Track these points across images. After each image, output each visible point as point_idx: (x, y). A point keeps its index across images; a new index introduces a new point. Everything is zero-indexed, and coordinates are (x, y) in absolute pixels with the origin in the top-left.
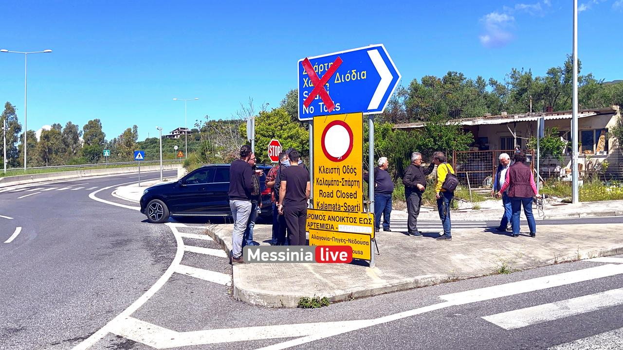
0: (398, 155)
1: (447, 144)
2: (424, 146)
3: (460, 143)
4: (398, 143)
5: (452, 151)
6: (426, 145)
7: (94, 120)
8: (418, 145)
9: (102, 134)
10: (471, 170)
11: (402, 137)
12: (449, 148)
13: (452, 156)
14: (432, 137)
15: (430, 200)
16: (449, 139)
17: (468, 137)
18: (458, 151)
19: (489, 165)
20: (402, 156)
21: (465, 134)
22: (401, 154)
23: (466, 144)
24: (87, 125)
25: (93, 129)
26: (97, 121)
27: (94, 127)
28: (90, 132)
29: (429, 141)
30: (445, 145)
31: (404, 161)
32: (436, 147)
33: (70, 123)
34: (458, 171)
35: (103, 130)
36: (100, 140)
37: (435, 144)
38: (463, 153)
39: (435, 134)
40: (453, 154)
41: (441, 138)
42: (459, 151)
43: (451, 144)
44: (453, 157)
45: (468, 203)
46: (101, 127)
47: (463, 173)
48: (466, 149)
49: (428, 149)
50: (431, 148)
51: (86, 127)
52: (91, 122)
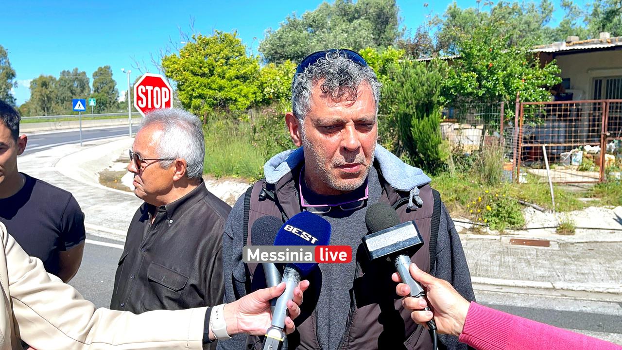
0: (403, 109)
1: (506, 85)
2: (456, 90)
3: (533, 84)
4: (402, 84)
5: (514, 100)
6: (459, 88)
7: (105, 67)
8: (444, 87)
9: (112, 81)
10: (552, 142)
11: (412, 71)
12: (509, 94)
13: (514, 112)
14: (474, 70)
15: (463, 203)
16: (510, 75)
17: (549, 73)
18: (527, 100)
19: (593, 131)
20: (411, 111)
21: (542, 67)
22: (408, 106)
23: (545, 86)
24: (96, 72)
25: (102, 77)
26: (108, 68)
27: (104, 75)
28: (99, 79)
29: (467, 77)
30: (500, 87)
31: (415, 121)
32: (481, 92)
33: (77, 69)
34: (525, 142)
35: (114, 78)
36: (110, 88)
37: (480, 87)
38: (537, 106)
39: (480, 64)
40: (517, 106)
41: (491, 71)
42: (529, 101)
43: (514, 86)
44: (517, 112)
45: (547, 213)
46: (112, 74)
47: (536, 148)
48: (543, 97)
49: (464, 95)
50: (471, 94)
51: (95, 75)
52: (100, 69)
